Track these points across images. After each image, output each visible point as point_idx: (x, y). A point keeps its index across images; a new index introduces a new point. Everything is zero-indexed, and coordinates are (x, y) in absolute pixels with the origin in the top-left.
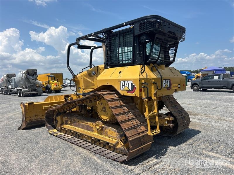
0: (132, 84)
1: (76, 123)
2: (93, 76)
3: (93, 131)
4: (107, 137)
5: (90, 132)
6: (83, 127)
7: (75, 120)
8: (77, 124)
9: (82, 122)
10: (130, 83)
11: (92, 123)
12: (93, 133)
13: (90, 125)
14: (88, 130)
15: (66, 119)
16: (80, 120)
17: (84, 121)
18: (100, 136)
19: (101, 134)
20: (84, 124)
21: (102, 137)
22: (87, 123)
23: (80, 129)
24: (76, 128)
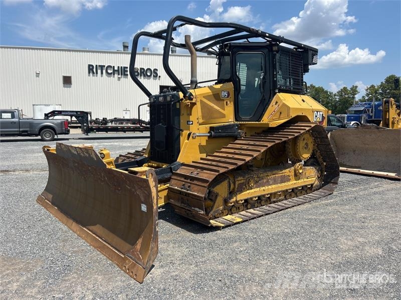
0: (322, 115)
1: (262, 181)
2: (223, 100)
3: (289, 180)
4: (305, 180)
5: (286, 184)
6: (275, 182)
7: (262, 175)
8: (265, 181)
9: (274, 174)
10: (321, 113)
11: (288, 169)
12: (291, 183)
13: (286, 174)
14: (282, 183)
15: (239, 182)
16: (269, 173)
17: (276, 171)
18: (299, 181)
19: (299, 179)
20: (277, 175)
21: (301, 182)
22: (281, 172)
23: (270, 187)
24: (264, 188)
